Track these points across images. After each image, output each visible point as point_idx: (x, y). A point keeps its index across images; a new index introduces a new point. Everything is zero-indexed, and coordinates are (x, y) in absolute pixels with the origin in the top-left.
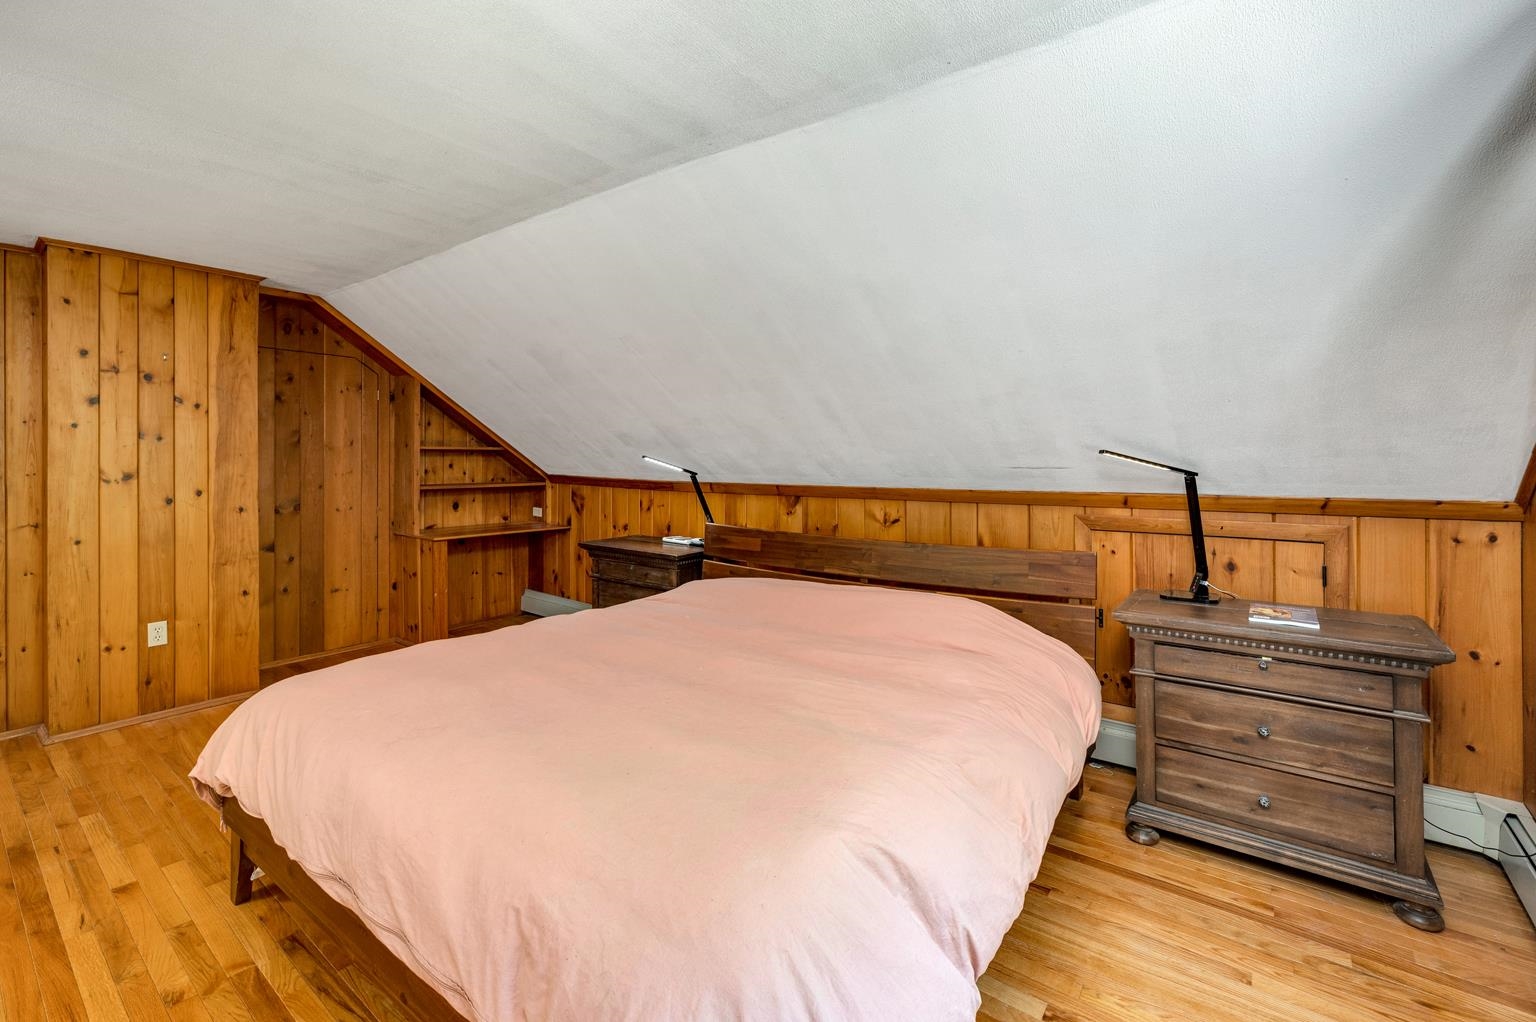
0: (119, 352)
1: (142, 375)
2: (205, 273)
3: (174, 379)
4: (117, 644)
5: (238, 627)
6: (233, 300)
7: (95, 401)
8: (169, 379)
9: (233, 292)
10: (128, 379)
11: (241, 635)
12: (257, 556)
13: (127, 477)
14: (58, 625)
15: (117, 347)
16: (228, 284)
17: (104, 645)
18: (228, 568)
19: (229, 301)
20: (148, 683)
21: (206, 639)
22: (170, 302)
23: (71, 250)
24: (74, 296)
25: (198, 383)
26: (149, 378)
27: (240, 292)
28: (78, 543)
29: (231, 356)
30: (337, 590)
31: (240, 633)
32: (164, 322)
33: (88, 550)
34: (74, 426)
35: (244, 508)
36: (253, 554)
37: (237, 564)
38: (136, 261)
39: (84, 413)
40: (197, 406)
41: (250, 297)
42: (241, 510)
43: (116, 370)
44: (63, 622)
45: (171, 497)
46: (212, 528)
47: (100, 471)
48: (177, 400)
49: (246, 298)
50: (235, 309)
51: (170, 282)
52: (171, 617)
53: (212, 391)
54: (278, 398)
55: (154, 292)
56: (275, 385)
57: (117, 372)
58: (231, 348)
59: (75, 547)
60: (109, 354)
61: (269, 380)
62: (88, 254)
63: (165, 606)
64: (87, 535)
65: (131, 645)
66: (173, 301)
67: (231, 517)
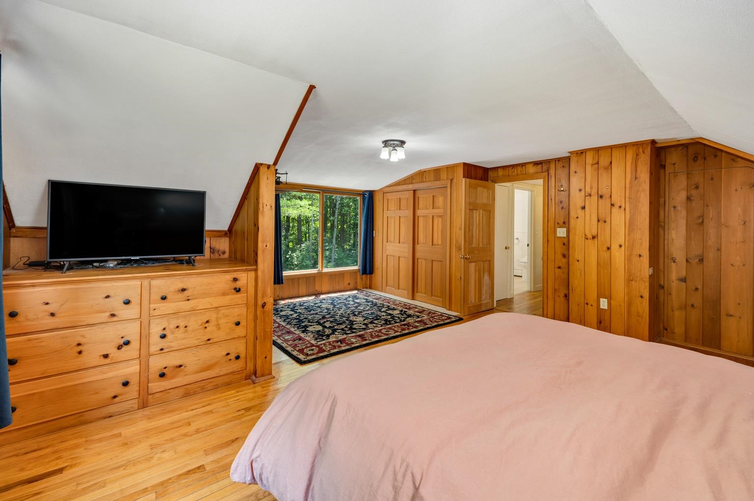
0: (591, 188)
1: (599, 196)
2: (625, 146)
3: (611, 196)
4: (590, 303)
5: (638, 312)
6: (637, 155)
7: (584, 208)
8: (609, 196)
9: (637, 151)
10: (595, 198)
11: (639, 317)
12: (648, 280)
13: (594, 238)
14: (572, 290)
15: (591, 186)
16: (635, 148)
17: (586, 302)
18: (633, 283)
19: (635, 156)
20: (600, 323)
21: (623, 312)
22: (610, 163)
23: (577, 153)
24: (578, 171)
25: (620, 196)
26: (601, 197)
27: (641, 150)
28: (578, 261)
29: (636, 182)
30: (731, 316)
31: (638, 315)
32: (607, 173)
33: (581, 263)
34: (577, 218)
35: (642, 255)
36: (646, 278)
37: (638, 282)
38: (597, 150)
39: (580, 213)
40: (620, 207)
41: (645, 151)
42: (640, 256)
43: (590, 195)
44: (574, 289)
45: (609, 246)
46: (626, 263)
47: (585, 235)
48: (612, 205)
49: (643, 152)
50: (638, 159)
51: (610, 155)
52: (610, 299)
53: (627, 199)
54: (689, 198)
55: (604, 161)
56: (687, 191)
57: (591, 196)
58: (636, 178)
59: (577, 263)
60: (588, 189)
61: (683, 189)
62: (582, 153)
63: (607, 293)
64: (581, 258)
65: (595, 304)
66: (611, 163)
67: (635, 259)
